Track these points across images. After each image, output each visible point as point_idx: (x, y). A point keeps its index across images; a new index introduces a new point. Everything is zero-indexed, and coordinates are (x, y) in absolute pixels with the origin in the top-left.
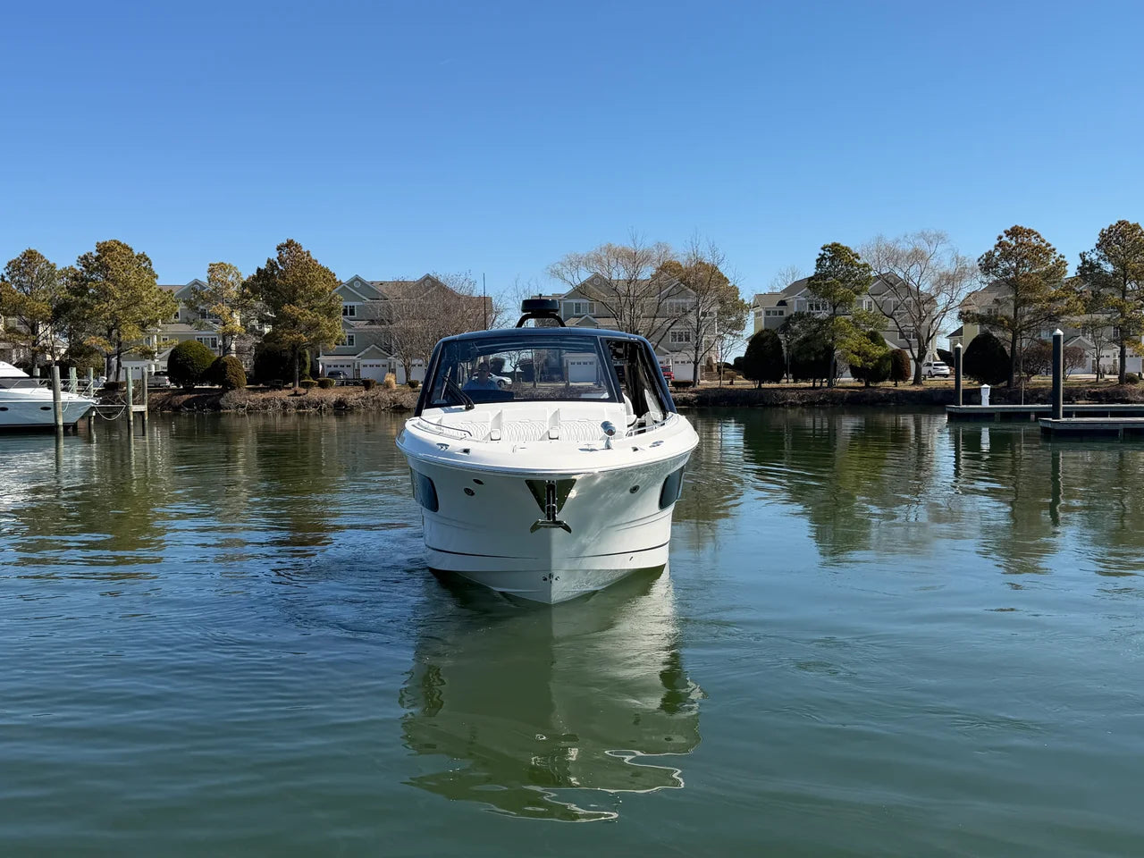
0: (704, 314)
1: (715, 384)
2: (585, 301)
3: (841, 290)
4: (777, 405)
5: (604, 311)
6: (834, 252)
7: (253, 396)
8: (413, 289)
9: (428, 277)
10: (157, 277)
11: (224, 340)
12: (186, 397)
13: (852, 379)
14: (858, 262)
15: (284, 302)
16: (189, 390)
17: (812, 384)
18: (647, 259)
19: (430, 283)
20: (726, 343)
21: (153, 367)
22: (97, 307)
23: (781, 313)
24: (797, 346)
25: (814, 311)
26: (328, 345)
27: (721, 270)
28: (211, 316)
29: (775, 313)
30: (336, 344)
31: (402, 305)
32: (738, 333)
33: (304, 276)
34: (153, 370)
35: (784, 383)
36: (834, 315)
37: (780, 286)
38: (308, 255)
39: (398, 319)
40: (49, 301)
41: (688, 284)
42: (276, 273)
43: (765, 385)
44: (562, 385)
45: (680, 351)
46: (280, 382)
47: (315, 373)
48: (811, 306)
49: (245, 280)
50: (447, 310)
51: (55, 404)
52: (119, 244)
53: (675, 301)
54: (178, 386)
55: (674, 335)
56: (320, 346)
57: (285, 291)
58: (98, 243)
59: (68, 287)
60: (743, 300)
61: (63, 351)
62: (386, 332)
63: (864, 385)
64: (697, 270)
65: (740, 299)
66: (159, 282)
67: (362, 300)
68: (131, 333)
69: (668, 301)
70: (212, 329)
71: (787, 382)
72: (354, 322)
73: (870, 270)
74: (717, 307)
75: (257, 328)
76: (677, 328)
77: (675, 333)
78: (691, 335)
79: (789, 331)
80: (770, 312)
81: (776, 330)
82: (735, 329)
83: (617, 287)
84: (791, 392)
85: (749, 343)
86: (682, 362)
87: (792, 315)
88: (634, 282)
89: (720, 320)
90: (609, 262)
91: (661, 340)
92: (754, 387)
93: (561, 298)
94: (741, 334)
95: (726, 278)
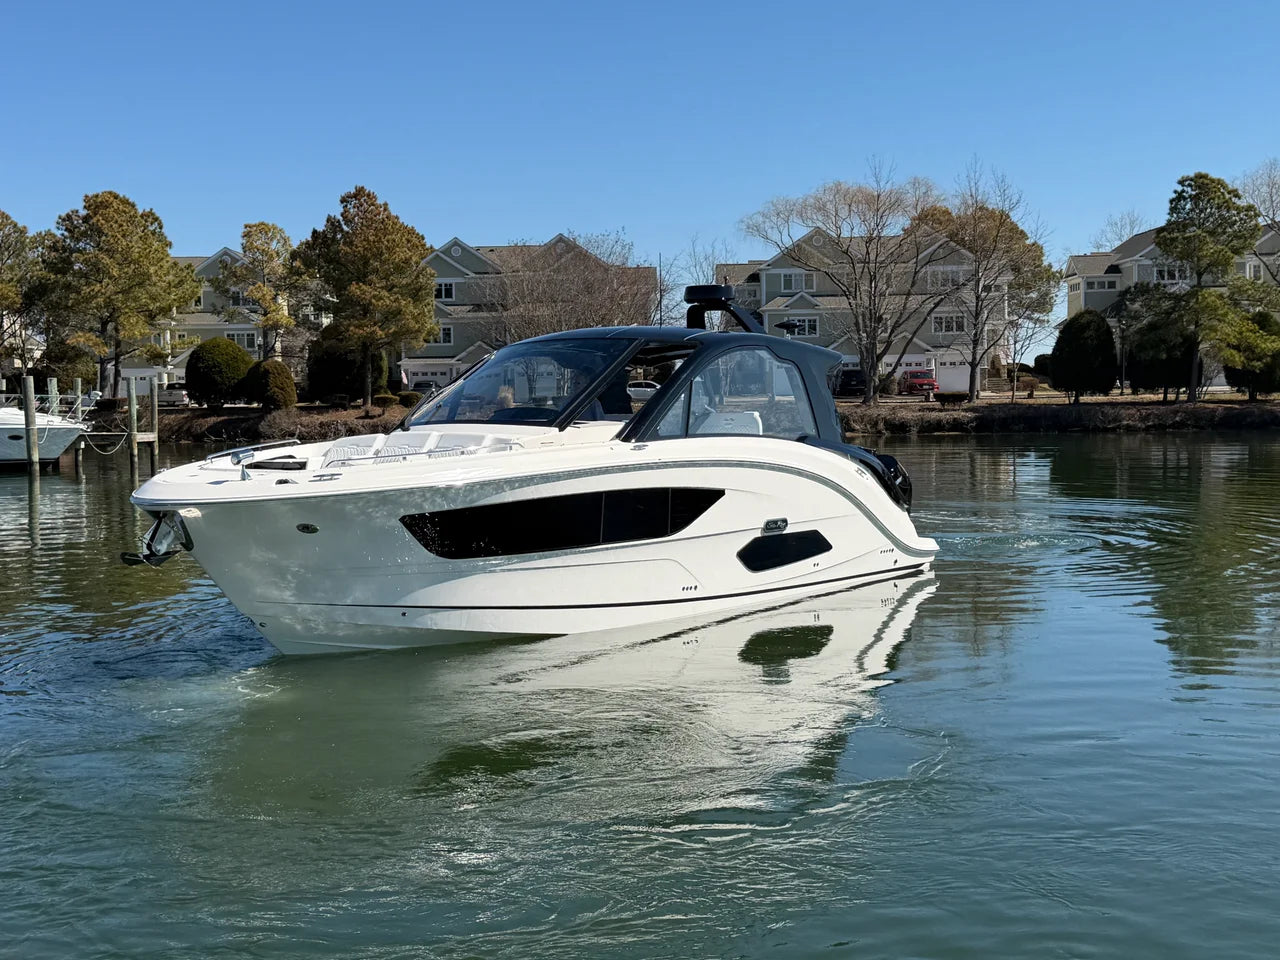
0: (987, 288)
1: (1004, 397)
2: (799, 271)
3: (1211, 247)
4: (1106, 430)
5: (829, 286)
6: (1200, 188)
7: (305, 419)
8: (538, 257)
9: (560, 239)
10: (170, 245)
11: (265, 336)
12: (212, 420)
13: (1227, 388)
14: (1238, 202)
15: (350, 281)
16: (215, 410)
17: (1161, 396)
18: (896, 203)
19: (564, 249)
20: (1022, 333)
21: (165, 376)
22: (86, 290)
23: (1112, 285)
24: (1137, 337)
25: (1166, 281)
26: (414, 342)
27: (1014, 219)
28: (246, 301)
29: (1102, 285)
30: (426, 341)
31: (522, 281)
32: (1042, 317)
33: (380, 241)
34: (166, 381)
35: (1115, 396)
36: (1200, 286)
37: (1110, 243)
38: (385, 210)
39: (516, 303)
40: (18, 281)
41: (962, 243)
42: (339, 236)
43: (1085, 399)
44: (765, 399)
45: (948, 347)
46: (344, 398)
47: (395, 384)
48: (1161, 273)
49: (295, 247)
50: (589, 288)
51: (28, 430)
52: (116, 197)
53: (941, 268)
54: (201, 405)
55: (939, 321)
56: (402, 344)
57: (353, 262)
58: (86, 196)
59: (44, 261)
60: (1050, 266)
61: (37, 354)
62: (499, 322)
63: (1247, 397)
64: (977, 220)
65: (1045, 263)
66: (173, 253)
67: (464, 274)
68: (134, 327)
69: (929, 269)
70: (248, 320)
72: (452, 308)
73: (1257, 215)
74: (1009, 277)
75: (312, 318)
76: (944, 310)
77: (941, 318)
78: (965, 320)
79: (1125, 313)
80: (1093, 283)
81: (1102, 311)
82: (1036, 311)
83: (850, 249)
84: (1129, 409)
85: (1060, 332)
86: (951, 364)
87: (1130, 288)
88: (876, 241)
89: (1012, 297)
90: (836, 211)
91: (918, 329)
92: (1067, 402)
93: (762, 267)
94: (1046, 318)
95: (1022, 231)
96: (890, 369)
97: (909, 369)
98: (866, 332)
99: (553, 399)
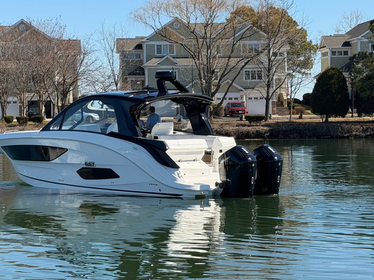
0: (275, 54)
1: (285, 118)
2: (165, 43)
4: (343, 137)
5: (183, 52)
8: (9, 33)
9: (22, 22)
20: (295, 80)
23: (346, 53)
24: (360, 84)
27: (290, 14)
29: (340, 53)
32: (307, 71)
35: (349, 117)
37: (344, 29)
41: (260, 28)
43: (331, 119)
45: (253, 88)
50: (39, 52)
53: (247, 42)
55: (248, 75)
60: (311, 42)
64: (268, 15)
65: (308, 40)
69: (241, 43)
71: (352, 116)
74: (286, 48)
76: (250, 67)
77: (249, 72)
78: (263, 73)
79: (353, 70)
80: (335, 52)
81: (341, 69)
82: (303, 68)
83: (195, 30)
84: (356, 125)
85: (317, 80)
86: (255, 98)
87: (356, 55)
88: (210, 26)
89: (289, 60)
90: (187, 9)
91: (235, 78)
92: (321, 121)
93: (143, 40)
94: (309, 72)
95: (295, 21)
96: (219, 101)
97: (231, 101)
98: (205, 79)
99: (17, 118)
